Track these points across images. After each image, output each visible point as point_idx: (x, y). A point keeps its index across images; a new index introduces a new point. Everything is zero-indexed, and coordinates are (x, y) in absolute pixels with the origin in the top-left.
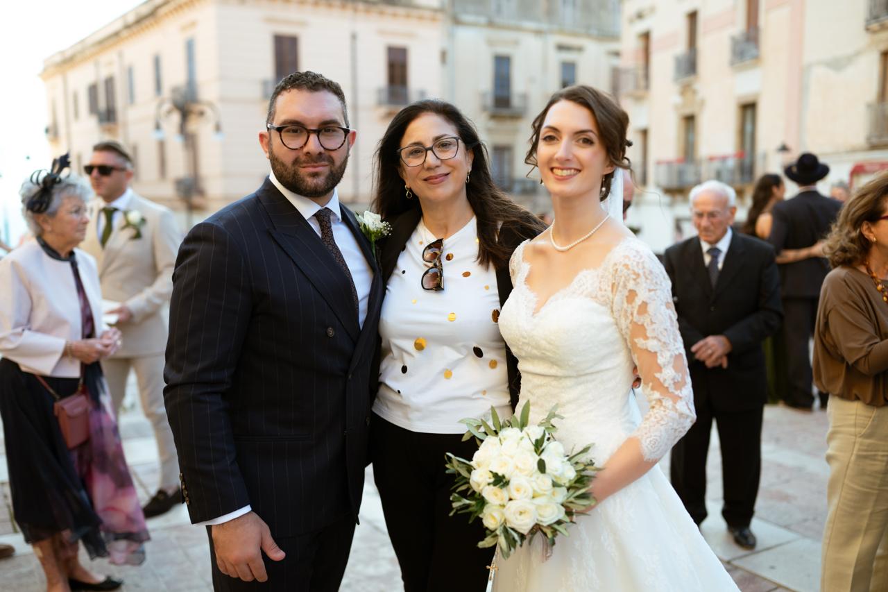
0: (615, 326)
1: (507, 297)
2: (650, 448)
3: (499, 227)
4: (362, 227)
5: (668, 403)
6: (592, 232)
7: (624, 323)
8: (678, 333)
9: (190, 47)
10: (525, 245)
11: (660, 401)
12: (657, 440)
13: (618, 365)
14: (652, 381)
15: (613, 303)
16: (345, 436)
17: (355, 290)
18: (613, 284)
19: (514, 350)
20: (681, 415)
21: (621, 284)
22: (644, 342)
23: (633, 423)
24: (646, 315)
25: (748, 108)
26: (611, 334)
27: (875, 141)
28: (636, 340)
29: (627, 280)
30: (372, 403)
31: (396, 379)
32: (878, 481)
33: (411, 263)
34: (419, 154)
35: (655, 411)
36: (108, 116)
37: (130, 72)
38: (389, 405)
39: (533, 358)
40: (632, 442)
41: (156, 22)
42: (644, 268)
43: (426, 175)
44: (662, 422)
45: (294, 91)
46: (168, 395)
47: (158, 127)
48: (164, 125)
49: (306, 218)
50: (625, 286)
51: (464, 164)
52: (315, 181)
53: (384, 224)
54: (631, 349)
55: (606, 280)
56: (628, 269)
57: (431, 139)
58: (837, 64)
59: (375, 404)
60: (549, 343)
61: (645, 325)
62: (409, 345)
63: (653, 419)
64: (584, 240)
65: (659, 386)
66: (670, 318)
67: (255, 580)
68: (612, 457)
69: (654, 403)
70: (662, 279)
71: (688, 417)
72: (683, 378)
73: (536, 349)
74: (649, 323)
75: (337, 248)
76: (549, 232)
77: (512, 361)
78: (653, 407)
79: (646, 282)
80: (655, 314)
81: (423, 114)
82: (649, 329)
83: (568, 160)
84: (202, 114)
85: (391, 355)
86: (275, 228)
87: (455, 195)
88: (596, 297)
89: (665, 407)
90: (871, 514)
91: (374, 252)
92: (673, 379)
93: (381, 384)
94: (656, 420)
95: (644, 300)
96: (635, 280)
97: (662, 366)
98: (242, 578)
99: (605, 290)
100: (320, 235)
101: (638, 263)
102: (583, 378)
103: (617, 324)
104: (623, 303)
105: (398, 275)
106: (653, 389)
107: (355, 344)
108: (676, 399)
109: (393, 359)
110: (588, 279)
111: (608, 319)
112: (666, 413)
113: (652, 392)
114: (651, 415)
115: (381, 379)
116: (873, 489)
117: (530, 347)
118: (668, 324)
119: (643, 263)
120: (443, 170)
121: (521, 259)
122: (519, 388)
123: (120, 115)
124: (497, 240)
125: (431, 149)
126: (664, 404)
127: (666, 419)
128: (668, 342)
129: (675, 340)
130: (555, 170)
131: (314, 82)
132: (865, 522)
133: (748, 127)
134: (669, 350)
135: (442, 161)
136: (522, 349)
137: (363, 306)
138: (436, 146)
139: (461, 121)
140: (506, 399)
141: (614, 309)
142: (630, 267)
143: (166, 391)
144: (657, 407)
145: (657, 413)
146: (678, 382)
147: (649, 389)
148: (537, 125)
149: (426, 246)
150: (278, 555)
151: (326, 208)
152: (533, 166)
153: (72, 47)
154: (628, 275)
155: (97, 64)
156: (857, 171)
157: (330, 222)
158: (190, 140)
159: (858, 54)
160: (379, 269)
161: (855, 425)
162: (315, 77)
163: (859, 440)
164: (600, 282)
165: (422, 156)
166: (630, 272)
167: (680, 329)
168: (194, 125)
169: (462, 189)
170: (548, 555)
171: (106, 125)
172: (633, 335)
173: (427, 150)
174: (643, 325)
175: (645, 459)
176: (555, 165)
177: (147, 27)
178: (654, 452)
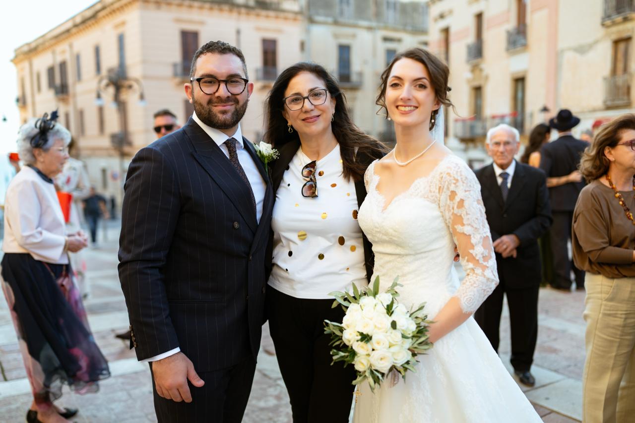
0: (441, 218)
1: (363, 200)
2: (467, 304)
3: (356, 151)
4: (258, 153)
5: (479, 271)
6: (424, 151)
7: (448, 215)
8: (486, 222)
9: (121, 39)
10: (375, 163)
11: (473, 270)
12: (471, 298)
13: (443, 247)
14: (468, 256)
15: (439, 201)
16: (247, 300)
17: (254, 196)
18: (440, 187)
19: (369, 237)
20: (488, 279)
21: (446, 187)
22: (462, 228)
23: (455, 287)
24: (463, 209)
25: (520, 81)
26: (439, 224)
27: (609, 103)
28: (456, 227)
29: (449, 184)
30: (267, 279)
31: (285, 261)
32: (619, 333)
33: (294, 178)
34: (298, 102)
35: (469, 277)
36: (62, 90)
37: (78, 58)
38: (280, 279)
39: (383, 242)
40: (454, 300)
41: (96, 22)
42: (461, 175)
43: (304, 116)
44: (475, 285)
45: (209, 54)
46: (121, 269)
47: (99, 96)
48: (103, 95)
49: (219, 145)
50: (448, 188)
51: (330, 108)
52: (224, 116)
53: (274, 150)
54: (452, 233)
55: (434, 185)
56: (450, 176)
57: (307, 91)
58: (582, 50)
59: (270, 279)
60: (395, 231)
61: (462, 215)
62: (294, 236)
63: (468, 283)
64: (419, 157)
65: (472, 259)
66: (480, 210)
67: (183, 401)
68: (441, 312)
69: (469, 271)
70: (474, 183)
71: (493, 280)
72: (489, 253)
73: (385, 235)
74: (465, 214)
75: (240, 166)
76: (392, 154)
77: (368, 246)
78: (468, 275)
79: (463, 185)
80: (469, 208)
81: (300, 72)
82: (465, 218)
83: (409, 99)
84: (130, 87)
85: (281, 244)
86: (196, 152)
87: (324, 130)
88: (428, 197)
89: (477, 274)
90: (616, 356)
91: (267, 170)
92: (482, 254)
93: (274, 265)
94: (470, 284)
95: (462, 198)
96: (455, 184)
97: (474, 244)
98: (174, 399)
99: (434, 192)
100: (228, 157)
101: (457, 172)
102: (419, 256)
103: (443, 216)
104: (446, 200)
105: (284, 187)
106: (468, 261)
107: (254, 235)
108: (484, 268)
109: (283, 246)
110: (421, 184)
111: (437, 213)
112: (478, 278)
113: (467, 263)
114: (466, 281)
115: (274, 261)
116: (616, 338)
117: (381, 235)
118: (479, 215)
119: (461, 171)
120: (316, 113)
121: (373, 173)
122: (374, 264)
123: (71, 89)
124: (354, 160)
125: (307, 98)
126: (476, 272)
127: (477, 283)
128: (478, 227)
129: (484, 226)
130: (399, 108)
131: (223, 47)
132: (611, 362)
133: (520, 95)
134: (479, 234)
135: (315, 106)
136: (375, 236)
137: (259, 208)
138: (311, 96)
139: (327, 77)
140: (364, 274)
141: (441, 205)
142: (452, 174)
143: (120, 266)
144: (471, 274)
145: (471, 278)
146: (486, 256)
147: (465, 261)
148: (384, 77)
149: (304, 166)
150: (199, 383)
151: (233, 138)
152: (381, 106)
153: (36, 40)
154: (450, 180)
155: (54, 53)
156: (597, 124)
157: (235, 148)
158: (121, 106)
159: (596, 42)
160: (271, 182)
161: (601, 292)
162: (223, 44)
163: (604, 303)
164: (430, 186)
165: (300, 102)
166: (452, 178)
167: (487, 219)
168: (125, 96)
169: (328, 126)
170: (396, 382)
171: (61, 96)
172: (454, 223)
173: (304, 98)
174: (461, 216)
175: (464, 312)
176: (400, 103)
177: (90, 26)
178: (470, 307)
